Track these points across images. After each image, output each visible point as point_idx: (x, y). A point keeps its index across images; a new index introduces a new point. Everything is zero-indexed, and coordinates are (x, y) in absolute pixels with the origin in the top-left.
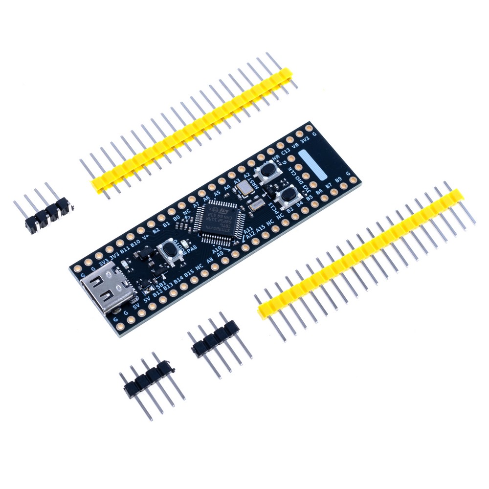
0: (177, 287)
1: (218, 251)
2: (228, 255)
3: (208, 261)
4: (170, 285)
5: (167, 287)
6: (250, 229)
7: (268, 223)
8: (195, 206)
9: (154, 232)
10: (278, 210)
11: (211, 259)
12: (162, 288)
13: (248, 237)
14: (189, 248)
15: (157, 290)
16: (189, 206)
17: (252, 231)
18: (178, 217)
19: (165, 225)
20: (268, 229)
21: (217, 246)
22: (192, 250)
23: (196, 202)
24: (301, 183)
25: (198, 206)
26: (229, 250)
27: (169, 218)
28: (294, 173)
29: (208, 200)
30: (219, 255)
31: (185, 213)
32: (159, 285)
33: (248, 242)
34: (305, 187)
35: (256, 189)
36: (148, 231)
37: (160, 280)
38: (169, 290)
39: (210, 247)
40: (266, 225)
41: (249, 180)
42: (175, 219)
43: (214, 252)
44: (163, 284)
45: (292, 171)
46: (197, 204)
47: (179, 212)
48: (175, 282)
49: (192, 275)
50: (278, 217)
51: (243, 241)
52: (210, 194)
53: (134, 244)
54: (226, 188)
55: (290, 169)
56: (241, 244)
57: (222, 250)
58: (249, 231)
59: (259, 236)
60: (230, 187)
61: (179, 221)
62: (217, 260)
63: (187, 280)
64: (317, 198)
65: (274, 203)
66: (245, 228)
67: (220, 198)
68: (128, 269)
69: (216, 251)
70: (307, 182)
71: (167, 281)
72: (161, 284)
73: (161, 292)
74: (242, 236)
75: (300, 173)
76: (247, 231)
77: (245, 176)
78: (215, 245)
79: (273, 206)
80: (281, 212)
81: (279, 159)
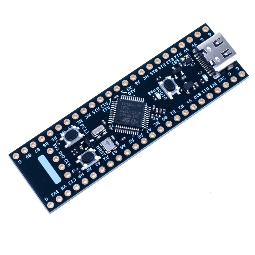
0: (163, 61)
1: (131, 91)
2: (123, 88)
3: (139, 82)
4: (169, 62)
5: (171, 61)
6: (105, 110)
7: (89, 115)
8: (150, 129)
9: (182, 106)
10: (81, 127)
11: (136, 84)
12: (175, 59)
13: (107, 103)
14: (154, 93)
15: (179, 58)
16: (155, 130)
17: (103, 109)
18: (164, 119)
19: (174, 112)
20: (90, 110)
21: (132, 95)
22: (152, 91)
23: (149, 133)
24: (61, 153)
25: (147, 129)
26: (122, 92)
27: (171, 118)
28: (66, 161)
29: (139, 135)
30: (130, 87)
31: (158, 123)
32: (177, 62)
33: (106, 99)
34: (57, 148)
35: (99, 146)
36: (187, 107)
37: (177, 66)
38: (169, 58)
39: (137, 94)
40: (92, 114)
41: (105, 154)
42: (166, 117)
43: (134, 90)
44: (174, 63)
45: (68, 163)
46: (148, 131)
47: (163, 124)
48: (164, 65)
49: (151, 70)
50: (81, 121)
51: (110, 99)
52: (138, 141)
53: (198, 95)
54: (124, 146)
55: (69, 165)
56: (112, 97)
57: (128, 92)
58: (105, 108)
59: (98, 105)
60: (121, 147)
61: (163, 116)
62: (131, 83)
63: (155, 66)
64: (48, 139)
65: (84, 133)
66: (109, 110)
67: (129, 137)
68: (203, 74)
69: (132, 91)
70: (55, 153)
71: (171, 65)
72: (176, 62)
73: (175, 56)
74: (111, 104)
75: (61, 161)
76: (107, 109)
77: (107, 157)
78: (133, 96)
79: (85, 131)
80: (79, 126)
81: (78, 174)
